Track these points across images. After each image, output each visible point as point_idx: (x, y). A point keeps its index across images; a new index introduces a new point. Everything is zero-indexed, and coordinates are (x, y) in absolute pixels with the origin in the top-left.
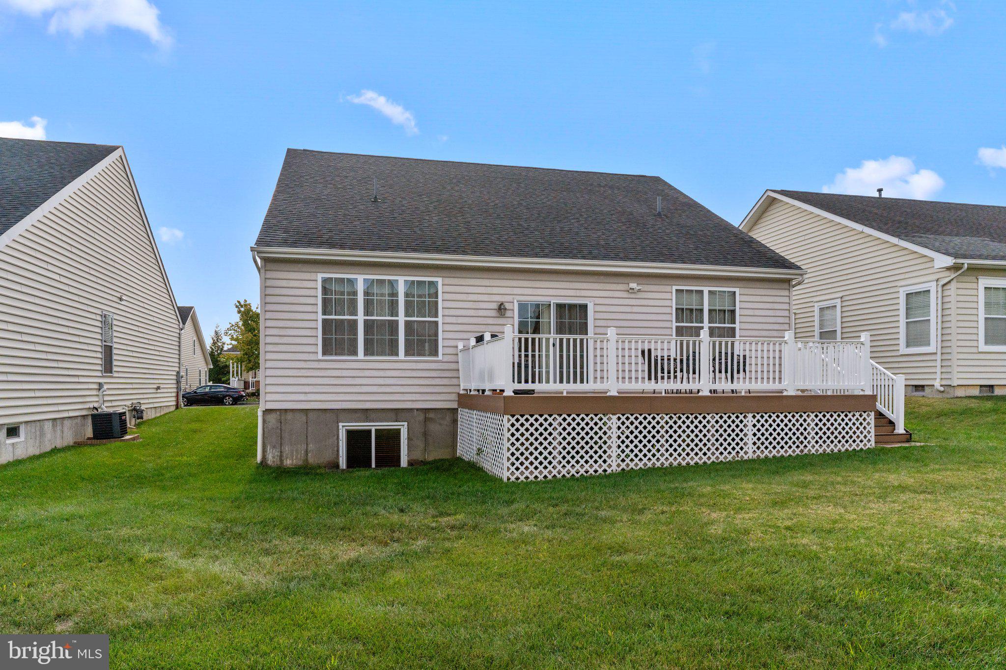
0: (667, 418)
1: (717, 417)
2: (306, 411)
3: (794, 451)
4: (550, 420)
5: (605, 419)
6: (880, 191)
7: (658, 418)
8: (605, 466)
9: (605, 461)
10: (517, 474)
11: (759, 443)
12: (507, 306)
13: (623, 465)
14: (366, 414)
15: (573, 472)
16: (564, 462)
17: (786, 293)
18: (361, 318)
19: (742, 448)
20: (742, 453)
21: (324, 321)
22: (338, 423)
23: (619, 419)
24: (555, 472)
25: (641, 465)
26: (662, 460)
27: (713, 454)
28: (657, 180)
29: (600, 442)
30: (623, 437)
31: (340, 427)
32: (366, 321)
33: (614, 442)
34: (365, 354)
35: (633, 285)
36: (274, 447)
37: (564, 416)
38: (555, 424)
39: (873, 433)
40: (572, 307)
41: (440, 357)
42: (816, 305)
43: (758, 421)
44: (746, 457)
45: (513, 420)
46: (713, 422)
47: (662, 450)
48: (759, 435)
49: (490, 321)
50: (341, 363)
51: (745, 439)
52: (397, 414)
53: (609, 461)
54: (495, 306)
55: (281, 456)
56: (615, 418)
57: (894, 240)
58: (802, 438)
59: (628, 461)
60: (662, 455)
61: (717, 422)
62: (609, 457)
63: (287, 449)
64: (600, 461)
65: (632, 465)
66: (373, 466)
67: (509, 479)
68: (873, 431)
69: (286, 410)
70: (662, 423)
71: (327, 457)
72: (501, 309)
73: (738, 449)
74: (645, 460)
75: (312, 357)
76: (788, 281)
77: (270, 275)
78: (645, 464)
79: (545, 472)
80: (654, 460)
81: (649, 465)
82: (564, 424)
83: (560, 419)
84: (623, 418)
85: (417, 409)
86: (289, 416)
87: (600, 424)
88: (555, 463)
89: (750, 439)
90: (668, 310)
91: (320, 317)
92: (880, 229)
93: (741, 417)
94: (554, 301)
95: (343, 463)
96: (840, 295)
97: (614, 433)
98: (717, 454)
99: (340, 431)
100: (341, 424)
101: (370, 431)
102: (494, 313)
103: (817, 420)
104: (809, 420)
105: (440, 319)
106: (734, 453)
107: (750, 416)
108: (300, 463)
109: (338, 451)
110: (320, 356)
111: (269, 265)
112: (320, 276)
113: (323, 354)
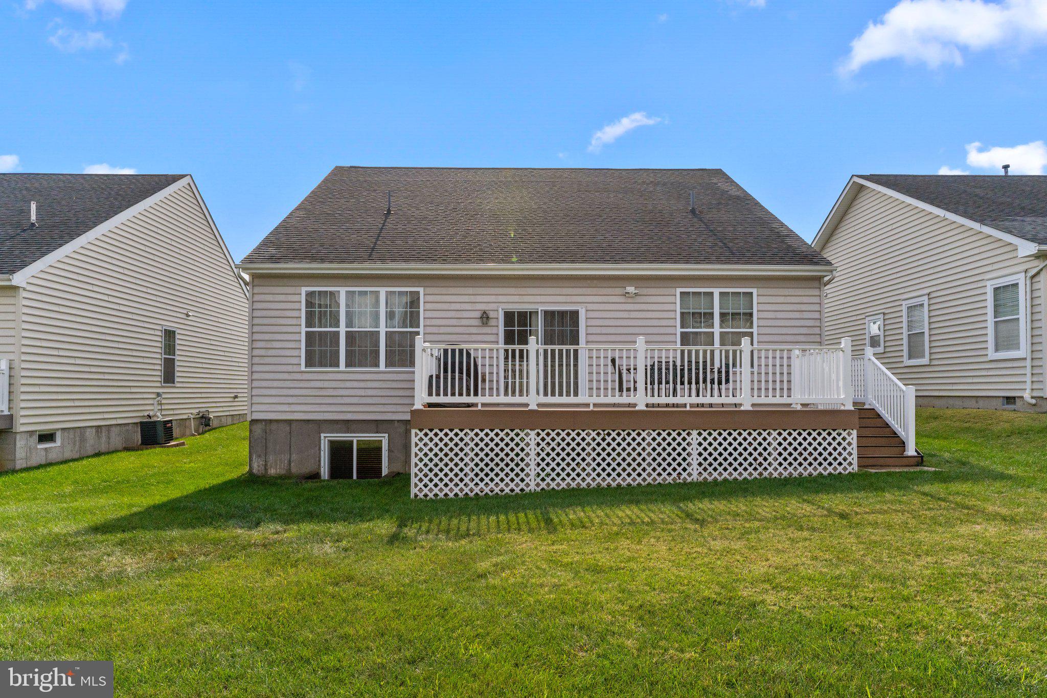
0: (594, 434)
1: (654, 434)
2: (289, 422)
3: (751, 474)
4: (461, 434)
5: (522, 435)
7: (583, 434)
8: (522, 485)
9: (522, 480)
10: (426, 490)
11: (705, 464)
12: (492, 315)
13: (543, 485)
14: (347, 425)
15: (487, 490)
16: (477, 480)
17: (816, 292)
18: (342, 330)
19: (684, 470)
20: (684, 475)
21: (307, 333)
22: (320, 434)
23: (538, 434)
24: (466, 490)
25: (563, 485)
26: (589, 480)
27: (649, 475)
29: (517, 459)
30: (543, 455)
31: (322, 438)
32: (347, 332)
33: (532, 460)
34: (347, 366)
35: (631, 289)
36: (259, 456)
37: (477, 430)
38: (467, 439)
39: (855, 456)
40: (562, 314)
42: (904, 303)
43: (705, 439)
44: (689, 480)
45: (421, 434)
46: (649, 439)
47: (589, 470)
48: (705, 454)
49: (474, 330)
50: (322, 373)
51: (689, 459)
52: (377, 425)
53: (527, 480)
54: (478, 314)
55: (266, 465)
56: (533, 434)
57: (976, 226)
58: (760, 459)
59: (548, 480)
60: (588, 475)
61: (654, 439)
62: (528, 475)
63: (271, 458)
64: (517, 480)
65: (553, 485)
66: (355, 477)
67: (416, 496)
68: (855, 452)
69: (271, 421)
70: (588, 439)
71: (307, 469)
72: (485, 318)
73: (679, 469)
74: (568, 480)
75: (295, 369)
76: (819, 279)
77: (257, 290)
78: (568, 485)
79: (456, 490)
80: (579, 480)
81: (574, 485)
82: (477, 440)
83: (472, 434)
84: (543, 434)
85: (398, 421)
86: (274, 426)
87: (517, 440)
88: (466, 480)
89: (694, 460)
90: (670, 315)
91: (304, 329)
92: (963, 215)
93: (684, 434)
94: (541, 308)
95: (325, 472)
96: (927, 291)
97: (533, 450)
98: (654, 475)
99: (322, 442)
100: (323, 435)
101: (352, 442)
102: (477, 322)
103: (780, 439)
104: (770, 439)
105: (421, 330)
106: (675, 475)
107: (694, 433)
108: (283, 472)
109: (320, 461)
110: (303, 368)
111: (257, 281)
112: (304, 290)
113: (306, 366)
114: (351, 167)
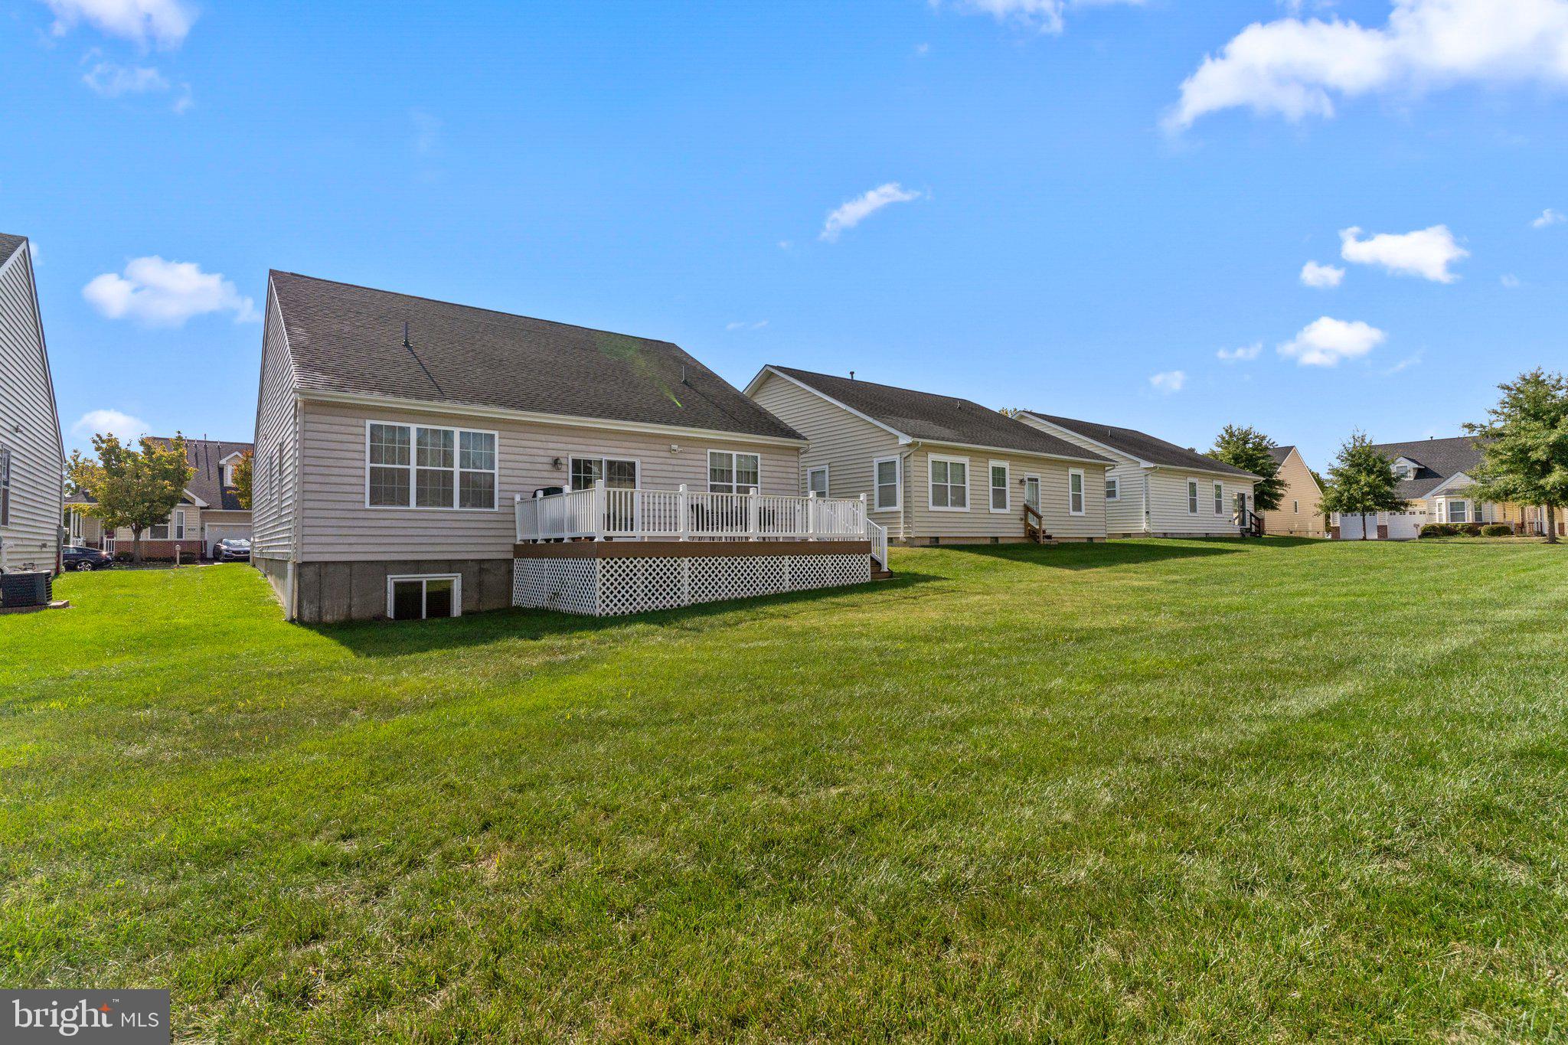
0: (726, 560)
1: (763, 559)
2: (349, 564)
4: (635, 562)
5: (679, 561)
6: (852, 373)
7: (720, 560)
8: (679, 601)
9: (679, 597)
10: (608, 610)
11: (793, 580)
12: (563, 461)
13: (693, 600)
14: (418, 566)
15: (653, 607)
16: (646, 599)
17: (795, 459)
18: (413, 467)
19: (781, 584)
20: (781, 587)
21: (372, 469)
22: (386, 575)
23: (690, 561)
24: (638, 608)
25: (707, 600)
26: (723, 595)
27: (761, 589)
28: (671, 346)
29: (675, 581)
30: (693, 577)
31: (389, 579)
32: (418, 471)
33: (686, 581)
34: (418, 504)
35: (675, 447)
36: (311, 602)
37: (647, 559)
38: (639, 566)
39: (869, 571)
40: (621, 465)
41: (496, 509)
42: (808, 469)
43: (793, 562)
44: (784, 591)
45: (604, 563)
46: (760, 563)
47: (723, 587)
48: (793, 573)
49: (546, 474)
50: (390, 512)
51: (784, 577)
52: (450, 565)
53: (682, 597)
54: (549, 460)
55: (320, 612)
56: (686, 560)
57: (870, 420)
58: (823, 575)
59: (697, 596)
60: (723, 591)
61: (763, 563)
62: (683, 593)
63: (327, 603)
64: (675, 597)
65: (700, 600)
66: (424, 617)
67: (600, 614)
68: (869, 569)
69: (326, 563)
70: (723, 564)
71: (374, 610)
72: (556, 463)
73: (778, 584)
74: (710, 595)
75: (357, 506)
76: (797, 449)
77: (309, 417)
78: (710, 599)
79: (631, 608)
80: (717, 595)
81: (713, 599)
82: (647, 566)
83: (643, 562)
84: (693, 561)
85: (472, 560)
86: (331, 569)
87: (675, 565)
88: (638, 599)
89: (787, 577)
90: (704, 470)
91: (368, 465)
92: (858, 409)
93: (780, 559)
94: (605, 458)
95: (390, 614)
96: (828, 461)
97: (686, 573)
98: (764, 589)
99: (389, 584)
100: (389, 577)
101: (421, 583)
102: (548, 467)
103: (832, 561)
104: (827, 561)
105: (496, 471)
106: (775, 588)
107: (787, 557)
108: (342, 618)
109: (386, 605)
110: (367, 506)
111: (310, 408)
112: (369, 423)
113: (371, 504)
114: (292, 274)
